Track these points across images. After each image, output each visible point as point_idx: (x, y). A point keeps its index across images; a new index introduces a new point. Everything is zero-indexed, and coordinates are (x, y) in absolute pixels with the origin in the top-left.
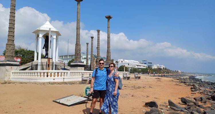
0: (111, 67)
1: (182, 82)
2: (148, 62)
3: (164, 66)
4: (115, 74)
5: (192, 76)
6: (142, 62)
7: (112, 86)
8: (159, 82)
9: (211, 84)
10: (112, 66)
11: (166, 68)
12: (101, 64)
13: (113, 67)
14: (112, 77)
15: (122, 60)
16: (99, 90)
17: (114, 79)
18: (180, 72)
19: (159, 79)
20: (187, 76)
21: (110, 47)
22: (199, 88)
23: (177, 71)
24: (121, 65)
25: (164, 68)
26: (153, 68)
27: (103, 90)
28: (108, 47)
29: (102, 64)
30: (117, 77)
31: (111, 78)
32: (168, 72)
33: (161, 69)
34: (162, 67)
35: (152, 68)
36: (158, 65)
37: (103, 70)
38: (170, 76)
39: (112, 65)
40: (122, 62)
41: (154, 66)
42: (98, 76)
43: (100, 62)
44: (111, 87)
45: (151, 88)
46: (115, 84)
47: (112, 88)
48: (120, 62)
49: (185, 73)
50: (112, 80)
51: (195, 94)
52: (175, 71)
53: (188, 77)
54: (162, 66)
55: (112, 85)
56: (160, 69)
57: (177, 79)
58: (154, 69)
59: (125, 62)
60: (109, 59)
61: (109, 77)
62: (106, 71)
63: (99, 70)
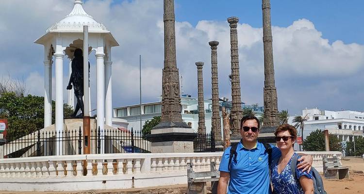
0: (282, 140)
4: (298, 162)
10: (285, 138)
12: (247, 129)
13: (289, 141)
14: (291, 173)
15: (316, 112)
17: (297, 179)
21: (273, 71)
24: (315, 130)
28: (268, 72)
29: (250, 131)
30: (306, 171)
37: (253, 151)
39: (286, 134)
40: (317, 118)
42: (237, 170)
48: (311, 118)
50: (292, 181)
59: (327, 118)
60: (273, 112)
61: (279, 174)
62: (265, 153)
63: (243, 149)
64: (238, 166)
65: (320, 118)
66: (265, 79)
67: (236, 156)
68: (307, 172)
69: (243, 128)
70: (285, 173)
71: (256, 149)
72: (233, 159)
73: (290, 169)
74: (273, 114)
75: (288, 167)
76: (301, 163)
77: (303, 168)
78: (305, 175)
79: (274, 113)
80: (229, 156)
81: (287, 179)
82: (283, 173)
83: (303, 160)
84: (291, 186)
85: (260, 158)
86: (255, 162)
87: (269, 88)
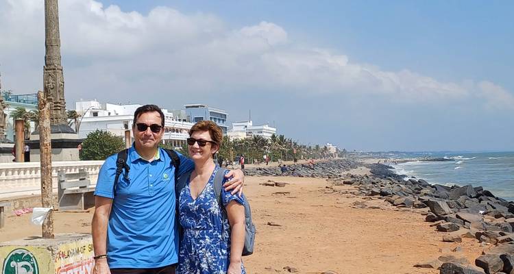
0: (196, 145)
1: (373, 194)
2: (211, 112)
3: (274, 130)
4: (226, 179)
5: (379, 165)
6: (184, 113)
7: (214, 243)
8: (283, 199)
9: (477, 197)
10: (202, 143)
11: (282, 137)
12: (143, 127)
13: (207, 148)
14: (214, 196)
15: (95, 105)
16: (144, 266)
17: (223, 205)
18: (333, 150)
19: (277, 184)
20: (361, 164)
22: (457, 216)
23: (322, 147)
24: (93, 130)
25: (273, 137)
26: (231, 140)
27: (162, 265)
29: (149, 131)
30: (236, 193)
31: (206, 199)
32: (291, 153)
33: (264, 142)
34: (267, 132)
35: (226, 138)
36: (250, 124)
37: (154, 163)
38: (303, 171)
39: (206, 136)
40: (95, 114)
41: (235, 128)
43: (140, 121)
44: (208, 247)
45: (276, 229)
46: (230, 231)
47: (214, 254)
48: (88, 114)
49: (350, 154)
50: (215, 209)
51: (459, 240)
52: (317, 146)
53: (367, 171)
54: (266, 127)
55: (211, 237)
56: (259, 142)
57: (345, 183)
58: (235, 142)
59: (109, 113)
60: (57, 103)
61: (194, 198)
62: (171, 167)
63: (140, 160)
64: (131, 189)
65: (99, 114)
66: (46, 53)
67: (127, 171)
68: (237, 195)
69: (136, 126)
70: (205, 196)
71: (159, 160)
72: (121, 177)
73: (212, 191)
74: (57, 106)
75: (209, 187)
76: (230, 181)
77: (233, 189)
78: (235, 200)
79: (59, 105)
80: (114, 171)
81: (209, 206)
82: (202, 196)
83: (232, 177)
84: (213, 217)
85: (165, 175)
86: (157, 182)
87: (52, 67)
